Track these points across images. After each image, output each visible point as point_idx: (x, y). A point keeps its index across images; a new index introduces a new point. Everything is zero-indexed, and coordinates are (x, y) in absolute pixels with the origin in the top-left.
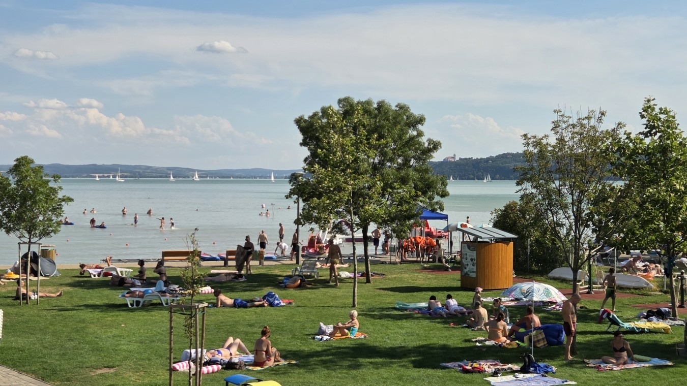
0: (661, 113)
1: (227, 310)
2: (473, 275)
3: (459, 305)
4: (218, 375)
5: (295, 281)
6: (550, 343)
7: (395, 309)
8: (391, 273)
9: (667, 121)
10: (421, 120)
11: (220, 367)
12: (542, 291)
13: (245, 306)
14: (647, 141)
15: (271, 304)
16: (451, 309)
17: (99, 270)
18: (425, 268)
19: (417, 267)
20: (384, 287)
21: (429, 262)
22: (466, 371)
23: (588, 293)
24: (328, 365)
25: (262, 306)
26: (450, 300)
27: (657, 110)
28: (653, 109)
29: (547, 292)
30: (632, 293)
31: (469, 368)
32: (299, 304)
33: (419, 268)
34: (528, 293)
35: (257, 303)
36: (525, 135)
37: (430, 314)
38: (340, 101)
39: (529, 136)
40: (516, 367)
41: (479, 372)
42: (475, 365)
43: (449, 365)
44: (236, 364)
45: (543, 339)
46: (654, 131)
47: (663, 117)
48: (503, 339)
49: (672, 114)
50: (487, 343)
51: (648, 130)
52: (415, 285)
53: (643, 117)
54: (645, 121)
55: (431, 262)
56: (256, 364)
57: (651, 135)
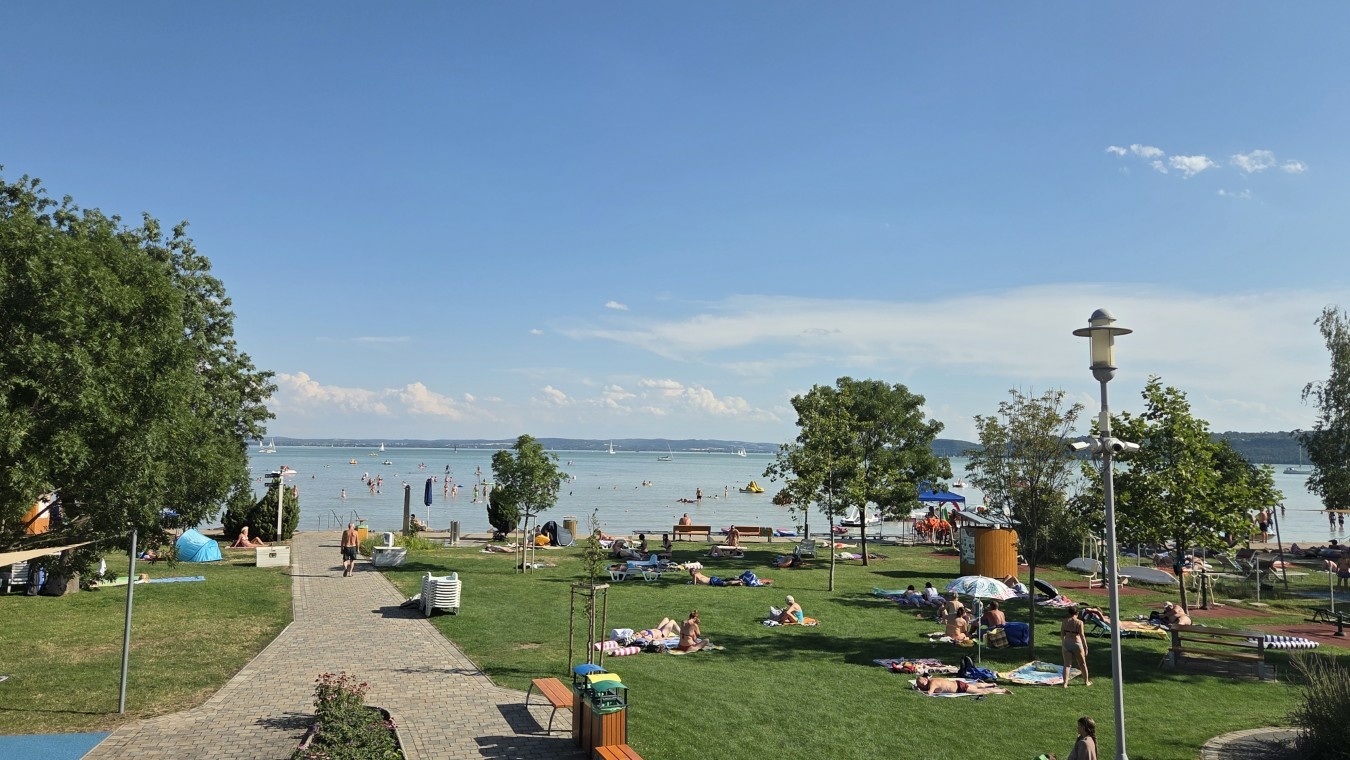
0: (1168, 393)
1: (701, 587)
2: (972, 562)
3: (940, 594)
4: (635, 657)
5: (787, 561)
6: (1012, 644)
7: (872, 595)
8: (896, 556)
9: (1174, 402)
10: (920, 400)
11: (639, 649)
12: (986, 587)
13: (721, 585)
14: (1149, 423)
15: (748, 584)
16: (930, 599)
17: (609, 542)
18: (938, 552)
19: (929, 550)
20: (882, 570)
21: (945, 545)
22: (895, 671)
23: (1102, 587)
24: (755, 654)
25: (738, 585)
26: (929, 589)
27: (1163, 389)
28: (1158, 389)
29: (992, 587)
30: (1155, 590)
31: (900, 666)
32: (777, 585)
33: (929, 551)
34: (973, 587)
35: (734, 582)
36: (978, 417)
37: (904, 604)
38: (838, 381)
39: (982, 418)
40: (954, 669)
41: (909, 673)
42: (908, 664)
43: (883, 662)
44: (656, 647)
45: (1003, 638)
46: (1159, 413)
47: (1170, 397)
48: (962, 636)
49: (1181, 394)
50: (943, 639)
51: (1151, 411)
52: (913, 570)
53: (1145, 397)
54: (1147, 401)
55: (948, 546)
56: (680, 648)
57: (1155, 417)
